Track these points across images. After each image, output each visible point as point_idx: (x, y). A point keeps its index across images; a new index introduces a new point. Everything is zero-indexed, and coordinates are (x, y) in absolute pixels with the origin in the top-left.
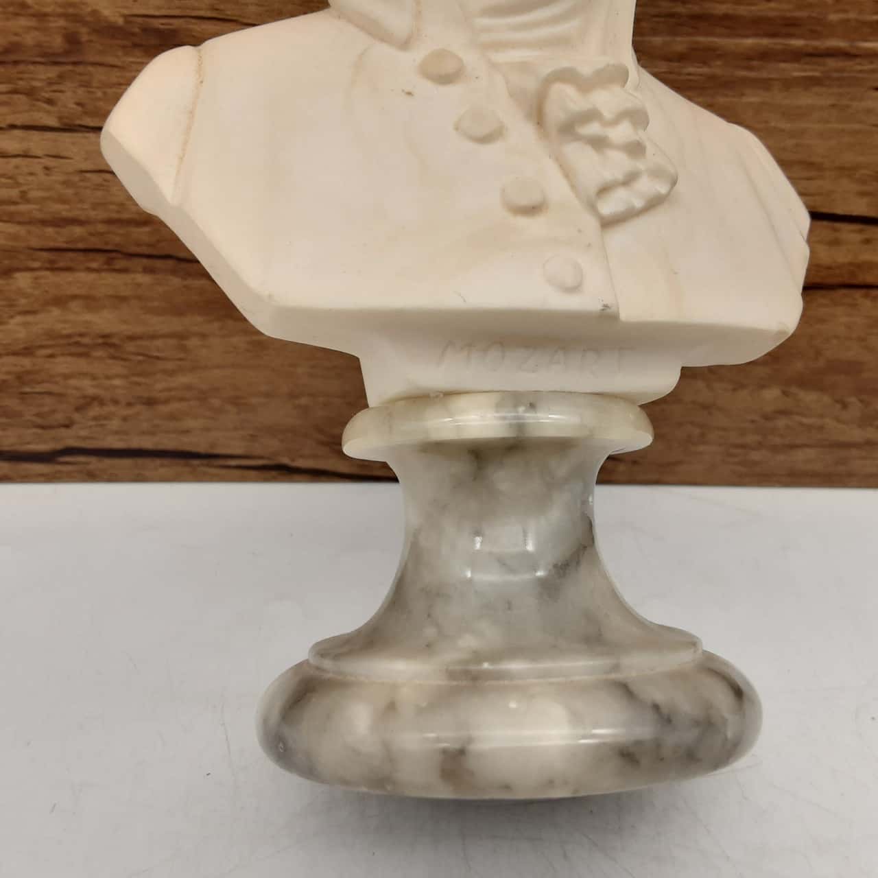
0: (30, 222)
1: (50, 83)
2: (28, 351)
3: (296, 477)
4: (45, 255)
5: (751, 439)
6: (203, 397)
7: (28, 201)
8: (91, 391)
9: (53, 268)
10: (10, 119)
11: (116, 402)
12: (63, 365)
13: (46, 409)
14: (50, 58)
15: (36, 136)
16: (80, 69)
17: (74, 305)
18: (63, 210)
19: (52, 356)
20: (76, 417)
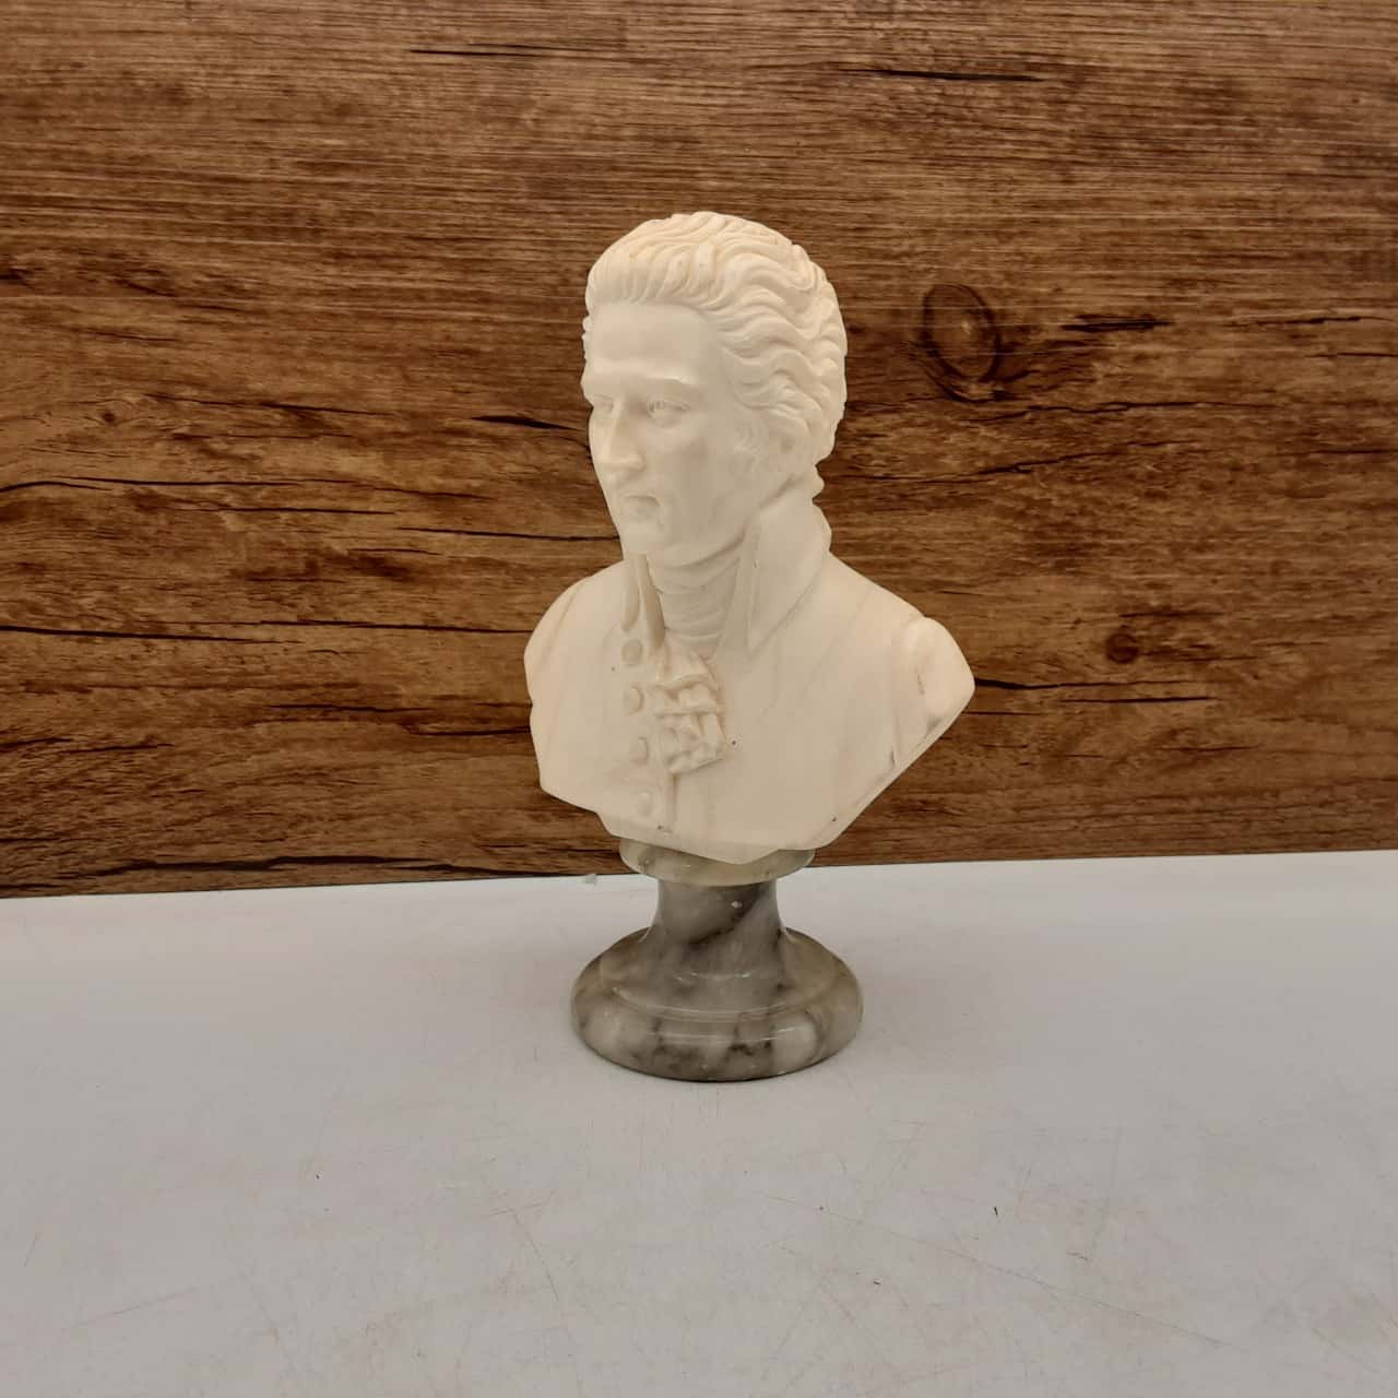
0: (270, 688)
1: (294, 593)
2: (257, 782)
3: (456, 875)
4: (278, 710)
6: (388, 811)
7: (270, 673)
8: (303, 811)
9: (284, 719)
11: (320, 819)
12: (284, 791)
13: (267, 826)
14: (295, 577)
15: (280, 628)
16: (315, 584)
17: (298, 746)
18: (296, 679)
20: (289, 831)
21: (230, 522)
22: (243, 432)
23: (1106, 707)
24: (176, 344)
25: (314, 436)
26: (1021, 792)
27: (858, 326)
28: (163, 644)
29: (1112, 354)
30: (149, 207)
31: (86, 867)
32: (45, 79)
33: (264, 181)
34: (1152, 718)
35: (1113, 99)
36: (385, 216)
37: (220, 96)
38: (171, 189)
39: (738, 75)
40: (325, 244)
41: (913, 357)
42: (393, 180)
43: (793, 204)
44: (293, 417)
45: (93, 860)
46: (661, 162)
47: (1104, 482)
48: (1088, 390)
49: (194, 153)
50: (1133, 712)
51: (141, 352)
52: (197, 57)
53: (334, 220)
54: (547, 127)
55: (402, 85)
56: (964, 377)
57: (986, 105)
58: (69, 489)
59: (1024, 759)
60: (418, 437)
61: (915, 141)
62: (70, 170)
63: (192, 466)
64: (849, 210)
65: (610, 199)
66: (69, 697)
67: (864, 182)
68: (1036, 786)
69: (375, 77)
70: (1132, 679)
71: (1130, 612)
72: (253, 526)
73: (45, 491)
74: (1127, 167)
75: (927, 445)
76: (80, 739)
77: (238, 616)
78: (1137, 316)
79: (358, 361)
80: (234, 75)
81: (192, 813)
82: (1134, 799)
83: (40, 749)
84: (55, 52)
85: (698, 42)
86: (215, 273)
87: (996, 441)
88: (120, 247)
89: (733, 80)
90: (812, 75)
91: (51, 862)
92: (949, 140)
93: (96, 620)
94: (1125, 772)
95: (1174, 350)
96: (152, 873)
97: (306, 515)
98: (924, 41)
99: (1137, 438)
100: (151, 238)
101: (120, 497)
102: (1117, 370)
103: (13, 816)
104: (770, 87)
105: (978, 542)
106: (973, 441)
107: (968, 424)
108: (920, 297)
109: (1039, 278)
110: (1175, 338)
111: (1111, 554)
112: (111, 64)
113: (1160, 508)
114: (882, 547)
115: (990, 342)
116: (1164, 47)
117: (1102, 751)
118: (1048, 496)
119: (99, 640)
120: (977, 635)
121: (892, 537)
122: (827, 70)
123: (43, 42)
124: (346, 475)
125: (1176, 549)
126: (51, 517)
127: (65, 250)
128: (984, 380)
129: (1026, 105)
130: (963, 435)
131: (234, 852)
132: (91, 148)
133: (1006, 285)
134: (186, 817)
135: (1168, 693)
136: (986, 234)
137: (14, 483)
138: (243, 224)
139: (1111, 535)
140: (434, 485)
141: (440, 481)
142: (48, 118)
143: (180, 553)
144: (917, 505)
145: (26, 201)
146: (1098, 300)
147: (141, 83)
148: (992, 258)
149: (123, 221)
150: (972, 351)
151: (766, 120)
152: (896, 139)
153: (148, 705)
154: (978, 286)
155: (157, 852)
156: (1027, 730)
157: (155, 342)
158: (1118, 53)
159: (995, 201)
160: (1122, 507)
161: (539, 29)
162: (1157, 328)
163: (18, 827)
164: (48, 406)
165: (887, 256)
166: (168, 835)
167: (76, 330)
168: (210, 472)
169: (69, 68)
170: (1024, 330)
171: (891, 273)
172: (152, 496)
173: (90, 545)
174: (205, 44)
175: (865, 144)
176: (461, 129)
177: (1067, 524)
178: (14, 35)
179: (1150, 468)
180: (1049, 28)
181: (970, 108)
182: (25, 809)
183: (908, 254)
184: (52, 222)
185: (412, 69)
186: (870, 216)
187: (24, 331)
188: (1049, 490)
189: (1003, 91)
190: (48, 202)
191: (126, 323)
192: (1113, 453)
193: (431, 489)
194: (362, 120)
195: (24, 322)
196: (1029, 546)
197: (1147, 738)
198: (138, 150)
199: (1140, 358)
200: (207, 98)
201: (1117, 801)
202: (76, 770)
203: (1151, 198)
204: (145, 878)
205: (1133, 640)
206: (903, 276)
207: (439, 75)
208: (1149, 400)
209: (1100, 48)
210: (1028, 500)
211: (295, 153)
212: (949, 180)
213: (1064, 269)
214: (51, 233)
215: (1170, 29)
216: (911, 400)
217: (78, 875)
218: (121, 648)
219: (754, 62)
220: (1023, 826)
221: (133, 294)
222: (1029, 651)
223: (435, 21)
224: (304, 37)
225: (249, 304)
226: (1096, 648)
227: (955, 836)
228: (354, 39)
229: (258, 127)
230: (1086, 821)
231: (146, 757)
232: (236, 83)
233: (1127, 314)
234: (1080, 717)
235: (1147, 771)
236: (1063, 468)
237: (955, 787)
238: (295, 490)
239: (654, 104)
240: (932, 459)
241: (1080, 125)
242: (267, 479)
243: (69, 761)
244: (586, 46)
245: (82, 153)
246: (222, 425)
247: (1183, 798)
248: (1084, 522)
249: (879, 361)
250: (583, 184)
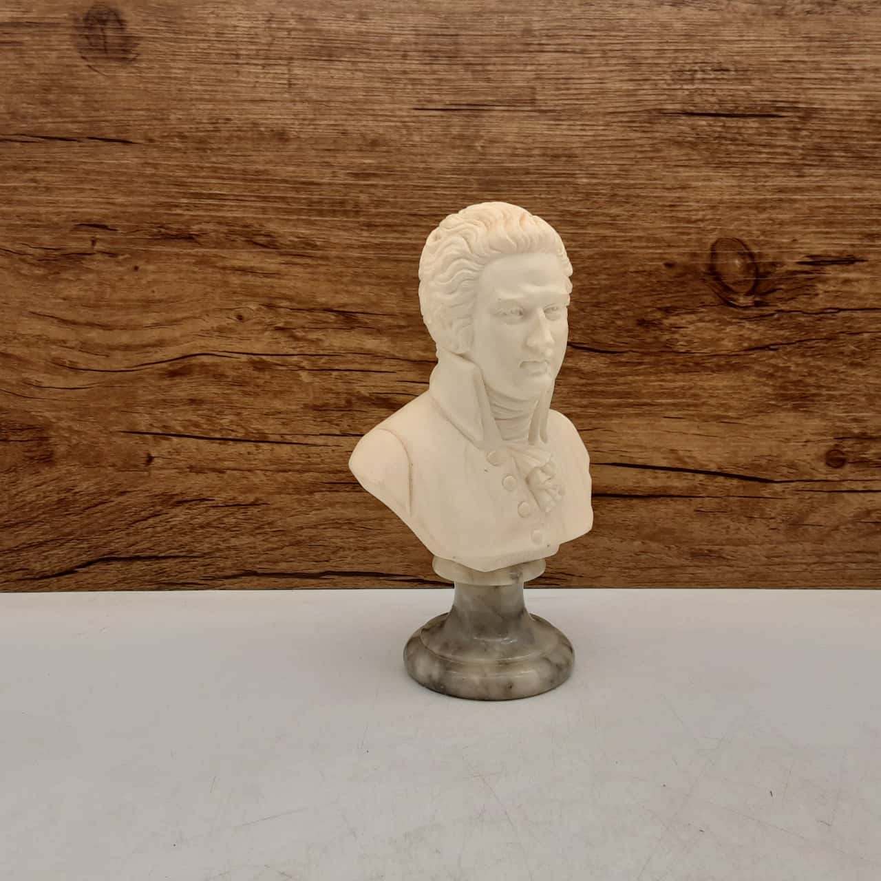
0: (324, 472)
1: (338, 417)
2: (315, 527)
4: (328, 485)
5: (631, 565)
6: (388, 546)
7: (324, 464)
8: (340, 544)
9: (331, 491)
10: (321, 432)
11: (350, 549)
12: (329, 533)
13: (320, 553)
14: (339, 409)
15: (330, 438)
16: (350, 413)
17: (338, 506)
19: (325, 528)
20: (332, 557)
21: (305, 377)
22: (313, 326)
23: (826, 495)
24: (277, 276)
25: (352, 328)
26: (770, 546)
27: (671, 262)
28: (265, 446)
29: (828, 279)
30: (265, 199)
31: (218, 573)
32: (210, 127)
33: (330, 184)
34: (856, 503)
35: (829, 127)
36: (396, 203)
37: (307, 137)
38: (278, 189)
39: (601, 118)
40: (362, 219)
41: (704, 281)
42: (401, 182)
43: (632, 192)
44: (341, 317)
45: (223, 569)
46: (554, 169)
47: (825, 356)
48: (814, 301)
49: (291, 169)
50: (843, 497)
51: (258, 281)
52: (294, 115)
53: (367, 205)
54: (488, 151)
55: (407, 128)
56: (736, 293)
57: (751, 132)
58: (218, 358)
59: (773, 526)
60: (410, 329)
61: (707, 154)
62: (223, 179)
63: (285, 345)
64: (666, 194)
65: (524, 191)
66: (213, 475)
67: (675, 178)
68: (780, 543)
69: (392, 124)
70: (843, 478)
71: (841, 436)
72: (317, 379)
73: (205, 359)
74: (837, 167)
75: (713, 333)
76: (219, 499)
77: (307, 431)
78: (845, 256)
79: (378, 285)
80: (314, 125)
81: (279, 543)
82: (844, 553)
83: (196, 504)
84: (215, 112)
85: (577, 99)
86: (301, 235)
87: (756, 331)
88: (249, 222)
89: (597, 120)
90: (645, 116)
91: (199, 570)
92: (728, 154)
93: (230, 432)
94: (838, 536)
95: (868, 276)
96: (255, 578)
97: (347, 373)
98: (713, 95)
99: (845, 330)
100: (266, 216)
101: (244, 362)
102: (832, 288)
103: (180, 543)
104: (620, 124)
105: (743, 392)
106: (741, 330)
107: (738, 320)
108: (709, 246)
109: (782, 234)
110: (869, 270)
111: (828, 400)
112: (247, 119)
113: (860, 372)
114: (684, 394)
115: (752, 271)
116: (860, 96)
117: (822, 523)
118: (788, 364)
119: (231, 443)
120: (744, 449)
121: (691, 388)
122: (655, 113)
123: (210, 106)
124: (369, 350)
125: (871, 399)
126: (207, 373)
127: (220, 223)
128: (748, 294)
129: (775, 131)
130: (735, 327)
131: (302, 567)
132: (234, 166)
133: (762, 238)
134: (275, 546)
135: (864, 487)
136: (750, 208)
137: (188, 354)
138: (315, 208)
139: (829, 389)
140: (419, 355)
141: (421, 354)
142: (212, 149)
143: (277, 394)
144: (706, 369)
145: (198, 196)
146: (820, 246)
147: (263, 129)
148: (754, 222)
149: (251, 207)
150: (741, 277)
151: (619, 143)
152: (694, 152)
153: (256, 481)
154: (745, 239)
155: (258, 566)
156: (775, 509)
157: (267, 275)
158: (833, 100)
159: (755, 189)
160: (835, 371)
161: (486, 94)
162: (857, 263)
163: (183, 550)
164: (207, 311)
165: (689, 221)
166: (265, 556)
167: (224, 268)
168: (294, 348)
169: (223, 121)
170: (773, 264)
171: (692, 231)
172: (263, 362)
173: (228, 389)
174: (299, 107)
175: (677, 156)
176: (440, 152)
177: (800, 381)
178: (194, 103)
179: (853, 348)
180: (789, 86)
181: (740, 134)
182: (187, 539)
183: (702, 220)
184: (211, 208)
185: (414, 119)
186: (679, 198)
187: (196, 269)
188: (790, 361)
189: (760, 123)
190: (210, 196)
191: (252, 264)
192: (828, 339)
193: (417, 359)
194: (385, 148)
195: (195, 264)
196: (775, 395)
197: (852, 515)
198: (260, 167)
199: (846, 281)
200: (299, 137)
201: (833, 554)
202: (215, 517)
203: (853, 186)
204: (251, 581)
205: (842, 453)
206: (698, 233)
207: (428, 122)
208: (853, 307)
209: (821, 97)
210: (775, 366)
211: (346, 168)
212: (727, 176)
213: (799, 228)
214: (213, 214)
215: (865, 85)
216: (704, 306)
217: (214, 578)
218: (242, 448)
219: (611, 110)
220: (774, 567)
221: (254, 248)
222: (776, 459)
223: (427, 92)
224: (354, 102)
225: (319, 253)
226: (819, 458)
227: (728, 572)
228: (381, 103)
229: (327, 153)
230: (813, 566)
231: (255, 510)
232: (315, 129)
233: (838, 255)
234: (809, 501)
235: (852, 536)
236: (799, 347)
237: (729, 542)
238: (340, 358)
239: (550, 135)
240: (715, 341)
241: (809, 142)
242: (326, 352)
243: (212, 511)
244: (513, 103)
245: (230, 169)
246: (301, 322)
247: (876, 553)
248: (811, 380)
249: (683, 283)
250: (510, 182)
